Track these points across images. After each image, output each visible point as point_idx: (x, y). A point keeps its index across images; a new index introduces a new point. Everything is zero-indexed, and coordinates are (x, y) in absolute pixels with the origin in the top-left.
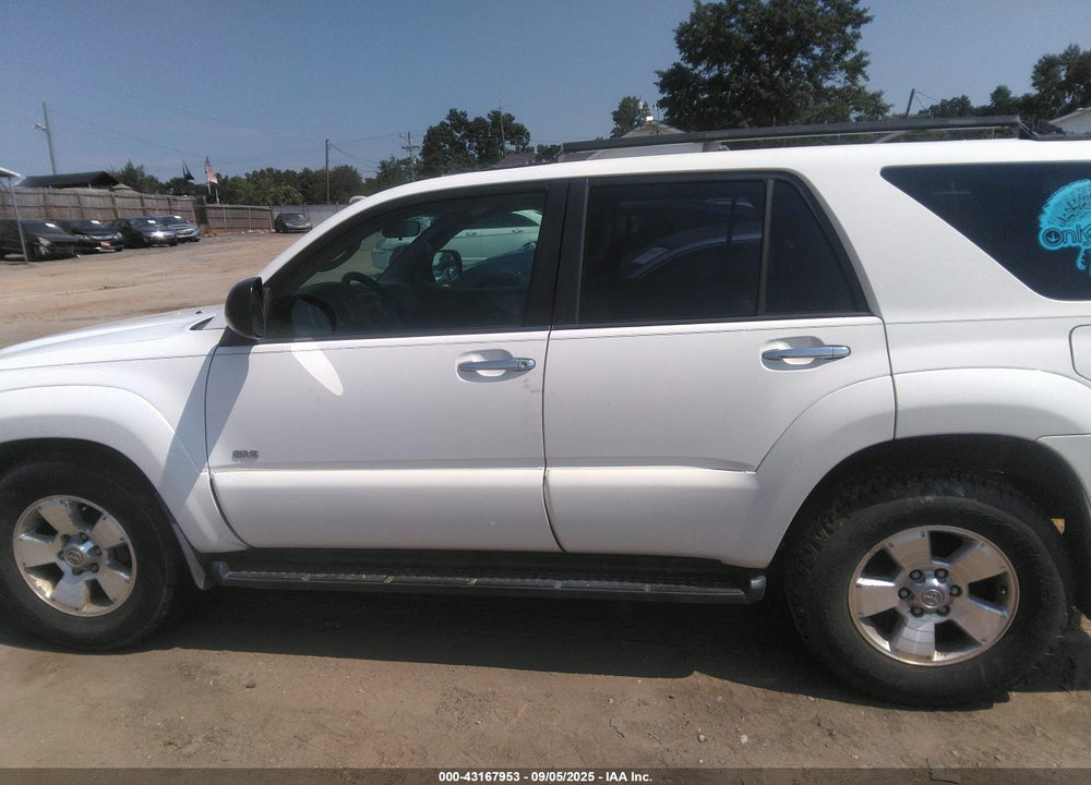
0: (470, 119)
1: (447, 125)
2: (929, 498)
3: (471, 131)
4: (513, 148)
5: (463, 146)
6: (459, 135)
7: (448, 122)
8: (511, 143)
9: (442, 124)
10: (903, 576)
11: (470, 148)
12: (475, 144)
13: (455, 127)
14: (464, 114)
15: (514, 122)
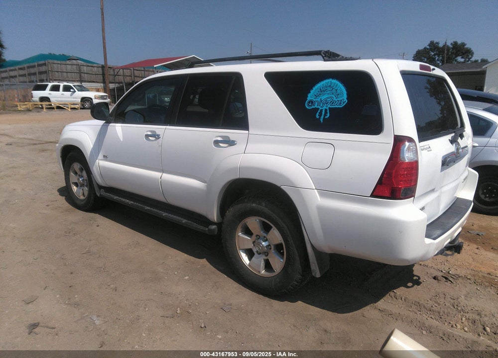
0: (441, 45)
1: (428, 49)
2: (254, 205)
3: (440, 52)
4: (463, 60)
5: (434, 59)
6: (433, 54)
7: (428, 47)
8: (462, 58)
9: (425, 48)
10: (254, 236)
11: (438, 60)
12: (441, 58)
13: (431, 50)
14: (438, 43)
15: (466, 46)
